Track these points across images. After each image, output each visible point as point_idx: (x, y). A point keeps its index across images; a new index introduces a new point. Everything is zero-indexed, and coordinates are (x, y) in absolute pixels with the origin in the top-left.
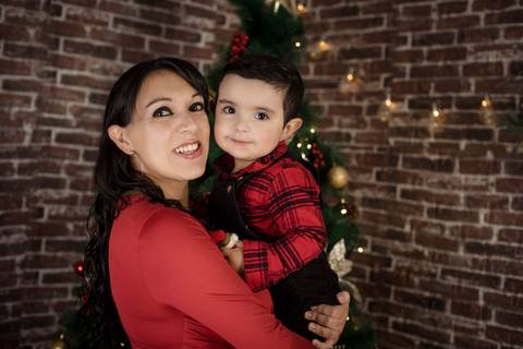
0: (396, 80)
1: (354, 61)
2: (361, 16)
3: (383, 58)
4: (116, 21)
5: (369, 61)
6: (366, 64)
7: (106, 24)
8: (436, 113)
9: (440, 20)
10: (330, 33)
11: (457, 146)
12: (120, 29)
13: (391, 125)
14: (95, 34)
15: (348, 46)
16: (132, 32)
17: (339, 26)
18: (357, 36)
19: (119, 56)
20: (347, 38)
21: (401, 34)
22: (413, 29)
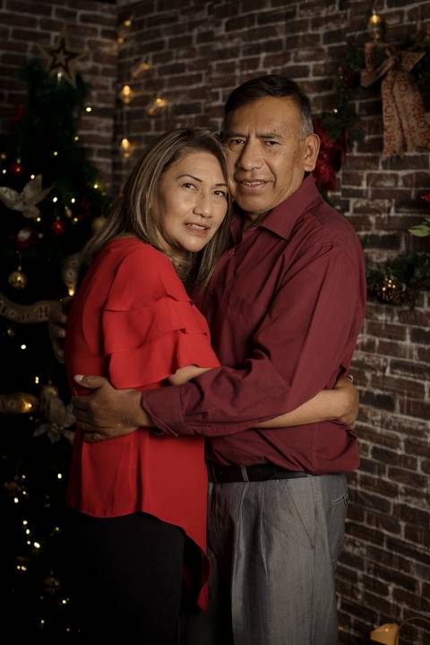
1: (182, 117)
2: (187, 73)
3: (202, 113)
5: (193, 116)
6: (191, 119)
9: (242, 75)
10: (165, 90)
15: (179, 102)
17: (173, 82)
18: (184, 92)
20: (177, 94)
21: (213, 90)
22: (224, 86)
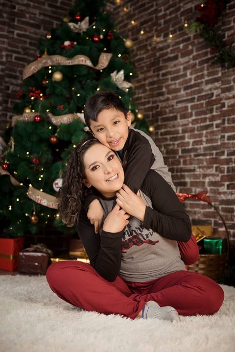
0: (159, 28)
1: (144, 26)
2: (147, 6)
3: (154, 21)
4: (40, 14)
5: (150, 23)
6: (149, 25)
7: (35, 14)
8: (171, 36)
10: (136, 17)
11: (179, 48)
12: (42, 17)
13: (158, 47)
14: (30, 18)
15: (142, 20)
16: (48, 19)
17: (140, 12)
18: (145, 14)
19: (42, 28)
20: (142, 17)
